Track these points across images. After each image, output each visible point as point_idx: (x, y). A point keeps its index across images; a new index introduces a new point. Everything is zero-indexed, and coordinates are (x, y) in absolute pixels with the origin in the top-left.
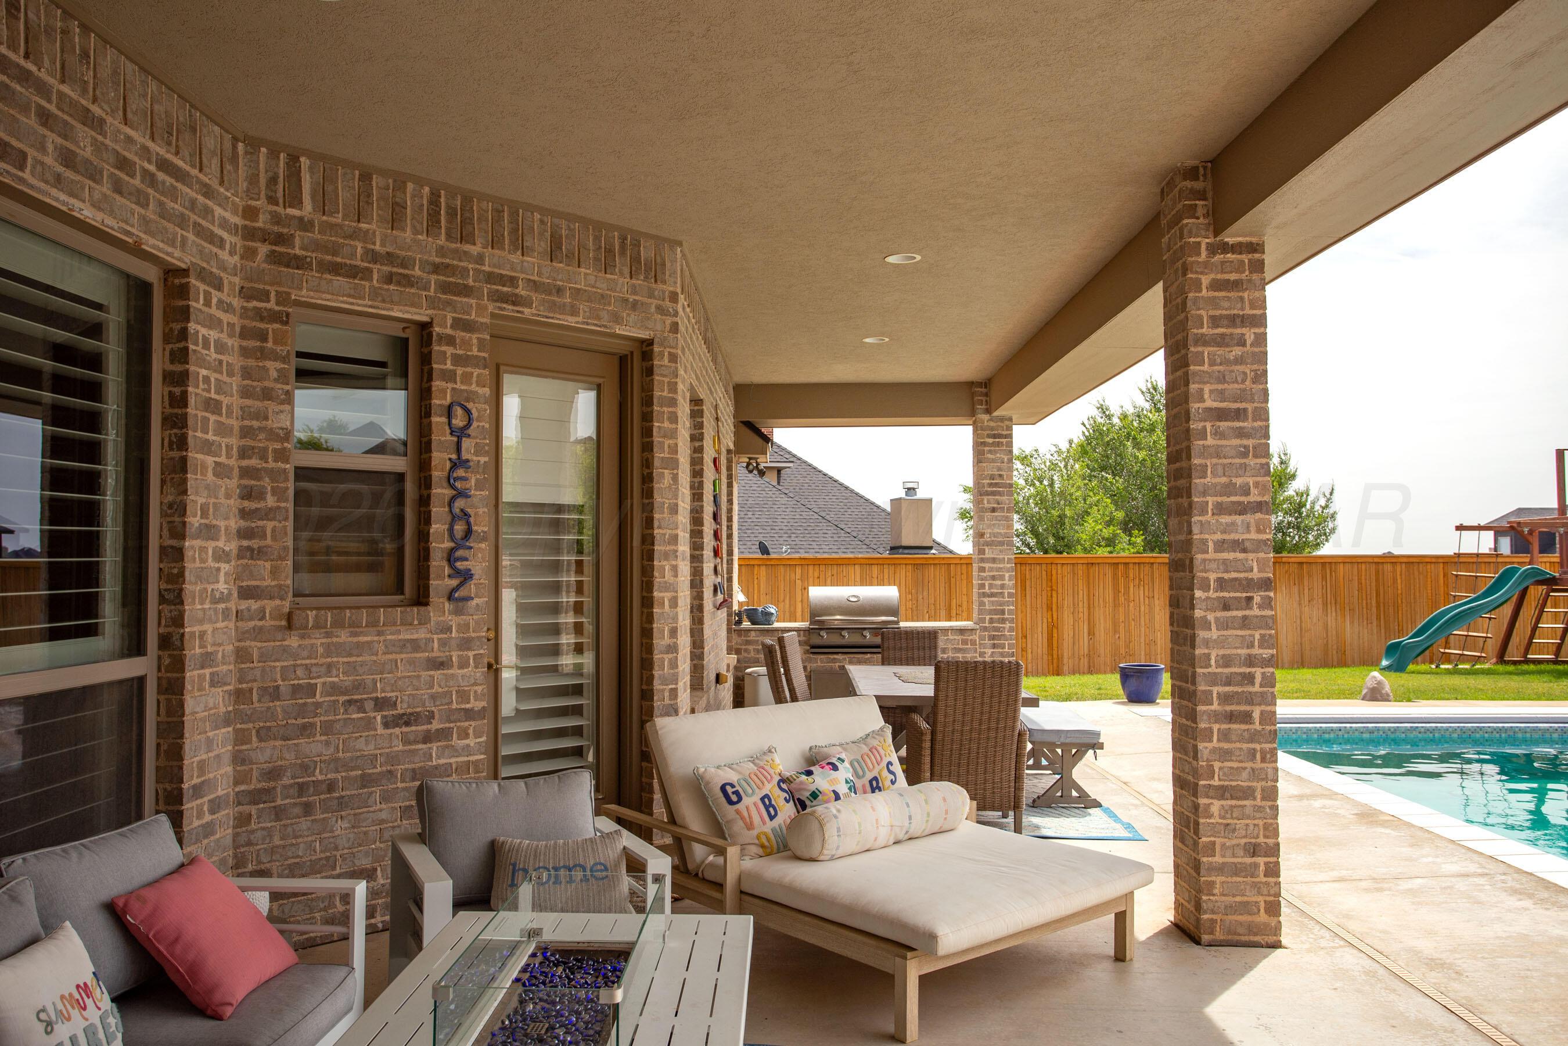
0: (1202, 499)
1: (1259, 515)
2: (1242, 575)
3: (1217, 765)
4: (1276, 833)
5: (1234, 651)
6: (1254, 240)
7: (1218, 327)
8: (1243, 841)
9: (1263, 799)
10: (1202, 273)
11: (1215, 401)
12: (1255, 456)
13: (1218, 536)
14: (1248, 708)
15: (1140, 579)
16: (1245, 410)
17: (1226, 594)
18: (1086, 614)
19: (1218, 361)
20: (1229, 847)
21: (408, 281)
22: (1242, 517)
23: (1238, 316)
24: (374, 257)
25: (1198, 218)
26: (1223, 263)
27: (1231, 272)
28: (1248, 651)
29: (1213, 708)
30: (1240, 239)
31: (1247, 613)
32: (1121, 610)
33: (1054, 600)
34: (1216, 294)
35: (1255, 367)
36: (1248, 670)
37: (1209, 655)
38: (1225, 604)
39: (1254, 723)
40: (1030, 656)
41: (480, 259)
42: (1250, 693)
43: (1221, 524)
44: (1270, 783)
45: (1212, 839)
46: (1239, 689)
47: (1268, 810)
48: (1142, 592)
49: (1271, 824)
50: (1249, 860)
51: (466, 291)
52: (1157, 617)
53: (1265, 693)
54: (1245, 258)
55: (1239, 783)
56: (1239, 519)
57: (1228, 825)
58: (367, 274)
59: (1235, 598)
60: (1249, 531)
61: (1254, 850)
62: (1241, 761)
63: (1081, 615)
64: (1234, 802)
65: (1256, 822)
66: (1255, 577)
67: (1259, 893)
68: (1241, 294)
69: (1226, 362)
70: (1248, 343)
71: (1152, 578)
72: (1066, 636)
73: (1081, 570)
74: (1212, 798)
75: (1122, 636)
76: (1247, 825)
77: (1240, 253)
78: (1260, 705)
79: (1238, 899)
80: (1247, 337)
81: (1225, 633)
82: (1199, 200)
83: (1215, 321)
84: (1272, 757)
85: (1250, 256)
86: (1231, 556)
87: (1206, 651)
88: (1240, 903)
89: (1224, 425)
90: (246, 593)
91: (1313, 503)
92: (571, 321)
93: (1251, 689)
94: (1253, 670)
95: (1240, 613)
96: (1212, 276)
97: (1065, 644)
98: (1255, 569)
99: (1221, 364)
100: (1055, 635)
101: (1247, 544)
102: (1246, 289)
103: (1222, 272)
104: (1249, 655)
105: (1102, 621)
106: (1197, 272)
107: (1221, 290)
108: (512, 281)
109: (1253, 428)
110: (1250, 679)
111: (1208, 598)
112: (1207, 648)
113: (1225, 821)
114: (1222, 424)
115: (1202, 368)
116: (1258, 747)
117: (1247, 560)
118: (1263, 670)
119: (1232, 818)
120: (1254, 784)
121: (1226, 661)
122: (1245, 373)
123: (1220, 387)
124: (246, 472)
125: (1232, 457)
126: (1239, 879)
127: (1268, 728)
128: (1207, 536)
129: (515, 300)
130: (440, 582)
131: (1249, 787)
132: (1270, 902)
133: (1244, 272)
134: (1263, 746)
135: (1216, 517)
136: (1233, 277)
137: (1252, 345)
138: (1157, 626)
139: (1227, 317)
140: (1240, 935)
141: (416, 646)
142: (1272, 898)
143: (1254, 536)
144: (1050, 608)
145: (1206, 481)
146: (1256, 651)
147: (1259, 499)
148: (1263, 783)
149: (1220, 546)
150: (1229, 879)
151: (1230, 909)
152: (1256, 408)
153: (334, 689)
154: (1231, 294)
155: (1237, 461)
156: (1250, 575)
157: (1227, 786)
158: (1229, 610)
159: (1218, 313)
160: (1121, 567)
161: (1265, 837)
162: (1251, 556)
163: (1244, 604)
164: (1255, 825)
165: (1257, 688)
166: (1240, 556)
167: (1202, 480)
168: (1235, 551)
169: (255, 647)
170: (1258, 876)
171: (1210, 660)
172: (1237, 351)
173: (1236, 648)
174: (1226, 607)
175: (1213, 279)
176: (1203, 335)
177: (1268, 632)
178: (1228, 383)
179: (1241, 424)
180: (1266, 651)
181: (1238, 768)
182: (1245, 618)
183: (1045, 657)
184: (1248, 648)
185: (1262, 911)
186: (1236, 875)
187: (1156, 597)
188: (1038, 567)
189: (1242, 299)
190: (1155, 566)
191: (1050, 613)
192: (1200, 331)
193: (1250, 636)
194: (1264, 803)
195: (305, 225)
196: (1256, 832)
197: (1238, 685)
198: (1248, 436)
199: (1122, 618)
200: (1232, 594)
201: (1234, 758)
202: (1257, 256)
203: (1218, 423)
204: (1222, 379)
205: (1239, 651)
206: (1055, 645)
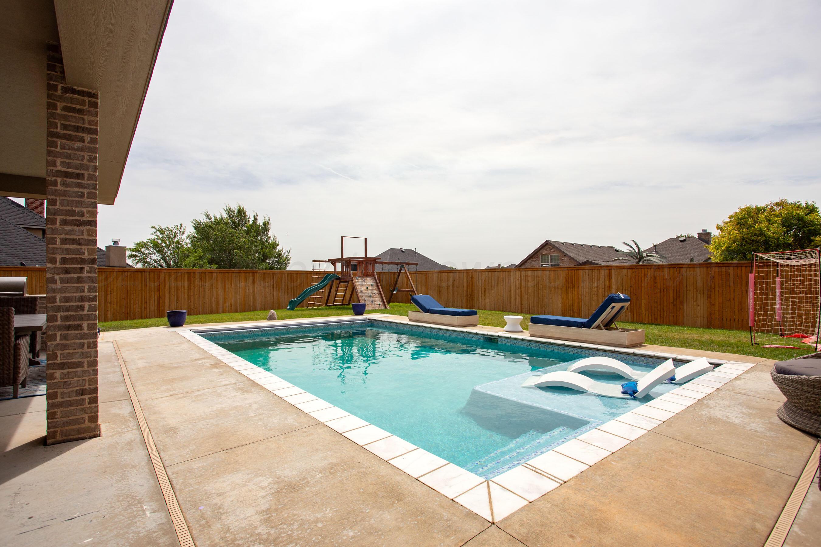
0: (53, 217)
1: (89, 227)
2: (78, 256)
3: (59, 353)
4: (96, 382)
5: (72, 294)
6: (92, 91)
7: (67, 130)
8: (76, 388)
9: (88, 366)
10: (58, 101)
11: (64, 167)
12: (88, 198)
13: (63, 236)
14: (80, 322)
16: (83, 174)
17: (67, 266)
18: (176, 293)
19: (67, 147)
20: (66, 393)
22: (78, 228)
23: (81, 127)
25: (57, 72)
26: (71, 99)
27: (77, 104)
28: (81, 294)
29: (57, 323)
30: (83, 89)
31: (80, 275)
32: (191, 290)
33: (161, 287)
34: (67, 113)
35: (90, 154)
36: (80, 304)
37: (55, 297)
38: (66, 271)
39: (83, 330)
40: (148, 310)
42: (81, 315)
43: (65, 230)
44: (92, 359)
45: (55, 390)
46: (75, 313)
47: (91, 372)
48: (201, 284)
49: (93, 378)
50: (79, 398)
52: (207, 294)
53: (90, 314)
54: (87, 99)
55: (74, 360)
56: (76, 228)
57: (66, 382)
59: (74, 268)
60: (83, 235)
61: (83, 392)
62: (74, 349)
63: (173, 293)
64: (70, 370)
65: (84, 378)
66: (86, 258)
67: (85, 413)
68: (83, 116)
69: (73, 149)
70: (86, 141)
72: (166, 302)
74: (56, 369)
76: (78, 380)
77: (83, 96)
78: (87, 320)
79: (72, 418)
80: (85, 138)
81: (66, 285)
82: (58, 63)
83: (65, 127)
84: (94, 345)
85: (89, 99)
86: (71, 246)
87: (53, 295)
88: (73, 419)
89: (69, 180)
91: (284, 254)
93: (82, 313)
94: (83, 303)
95: (76, 276)
96: (65, 104)
97: (166, 305)
98: (86, 253)
99: (68, 149)
100: (161, 301)
101: (82, 241)
102: (86, 115)
103: (71, 103)
104: (81, 296)
105: (183, 295)
106: (55, 100)
107: (70, 112)
109: (87, 184)
110: (82, 308)
111: (55, 268)
112: (54, 293)
113: (64, 380)
114: (67, 179)
115: (55, 149)
116: (85, 341)
117: (81, 249)
118: (89, 304)
119: (69, 378)
120: (83, 360)
121: (67, 299)
122: (83, 156)
123: (67, 161)
125: (74, 197)
126: (74, 408)
127: (92, 331)
128: (56, 236)
131: (80, 362)
132: (92, 416)
133: (85, 106)
134: (89, 340)
135: (62, 227)
136: (78, 107)
137: (89, 143)
138: (207, 297)
139: (74, 126)
140: (72, 435)
142: (93, 414)
143: (86, 237)
144: (158, 290)
145: (56, 208)
146: (86, 294)
147: (90, 219)
148: (89, 359)
149: (63, 241)
150: (66, 409)
151: (65, 424)
152: (89, 174)
154: (77, 115)
155: (77, 199)
156: (83, 257)
157: (65, 363)
158: (69, 273)
159: (68, 123)
161: (89, 385)
162: (84, 247)
163: (79, 270)
164: (83, 380)
165: (86, 312)
166: (76, 247)
167: (53, 207)
168: (74, 244)
170: (85, 405)
171: (56, 299)
172: (79, 144)
173: (73, 293)
174: (67, 272)
175: (65, 106)
176: (57, 133)
177: (93, 285)
178: (72, 159)
179: (80, 181)
180: (92, 294)
181: (73, 353)
182: (79, 278)
183: (156, 311)
184: (81, 292)
185: (87, 421)
186: (71, 406)
188: (153, 273)
189: (83, 119)
191: (158, 292)
192: (55, 130)
193: (82, 286)
194: (89, 369)
196: (83, 383)
197: (74, 311)
198: (84, 187)
200: (71, 266)
201: (70, 348)
202: (93, 100)
203: (65, 179)
204: (69, 157)
205: (75, 294)
206: (161, 305)
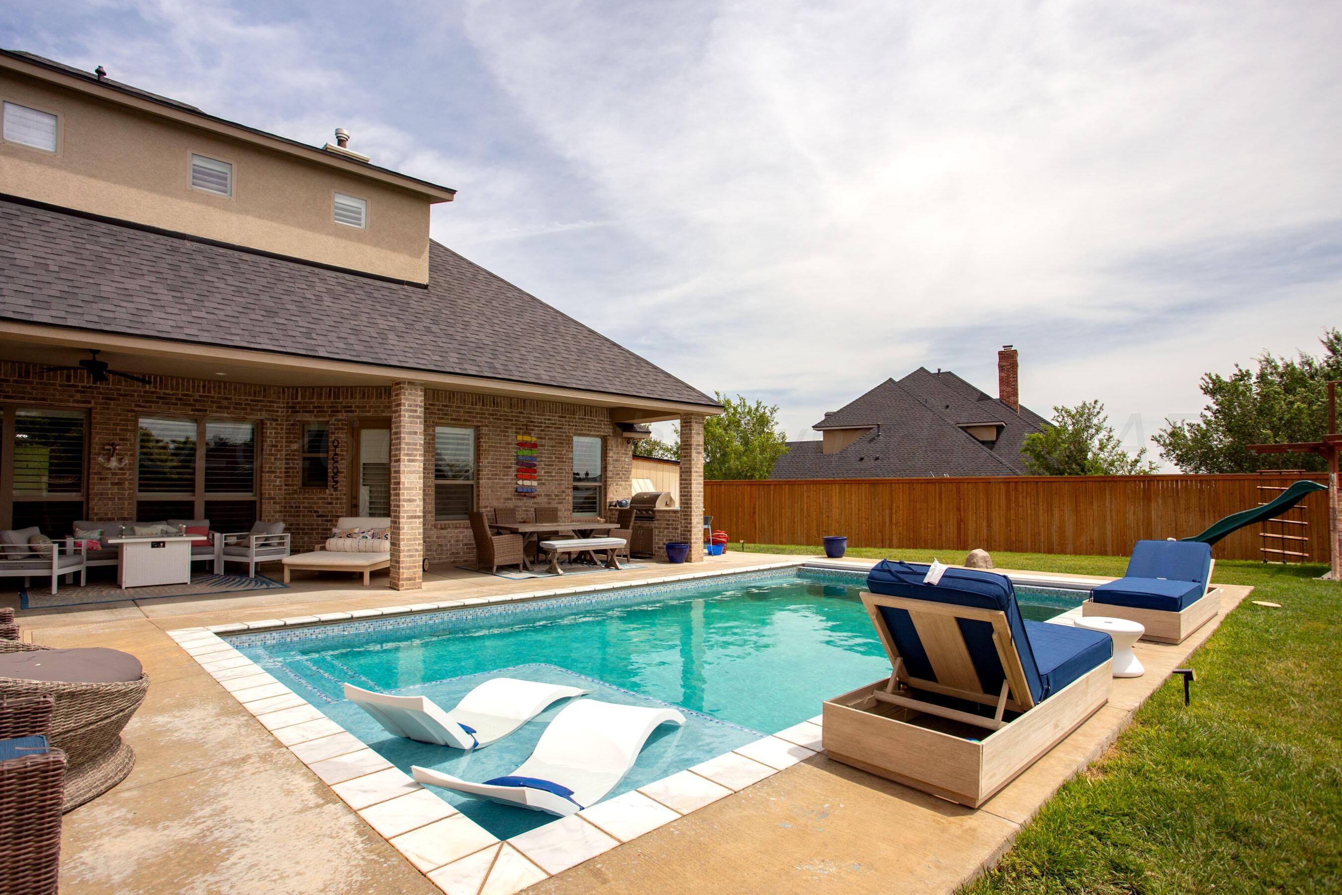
15: (1027, 493)
18: (985, 513)
21: (322, 411)
24: (315, 407)
32: (1012, 512)
33: (962, 505)
41: (342, 403)
51: (338, 411)
52: (1041, 518)
58: (313, 412)
71: (1037, 491)
73: (981, 487)
75: (1013, 528)
90: (286, 485)
92: (369, 414)
108: (351, 407)
124: (287, 459)
129: (352, 411)
130: (331, 483)
138: (1041, 524)
141: (324, 498)
153: (304, 507)
160: (1012, 485)
169: (288, 497)
187: (1041, 503)
190: (1040, 484)
195: (299, 403)
199: (1013, 517)
